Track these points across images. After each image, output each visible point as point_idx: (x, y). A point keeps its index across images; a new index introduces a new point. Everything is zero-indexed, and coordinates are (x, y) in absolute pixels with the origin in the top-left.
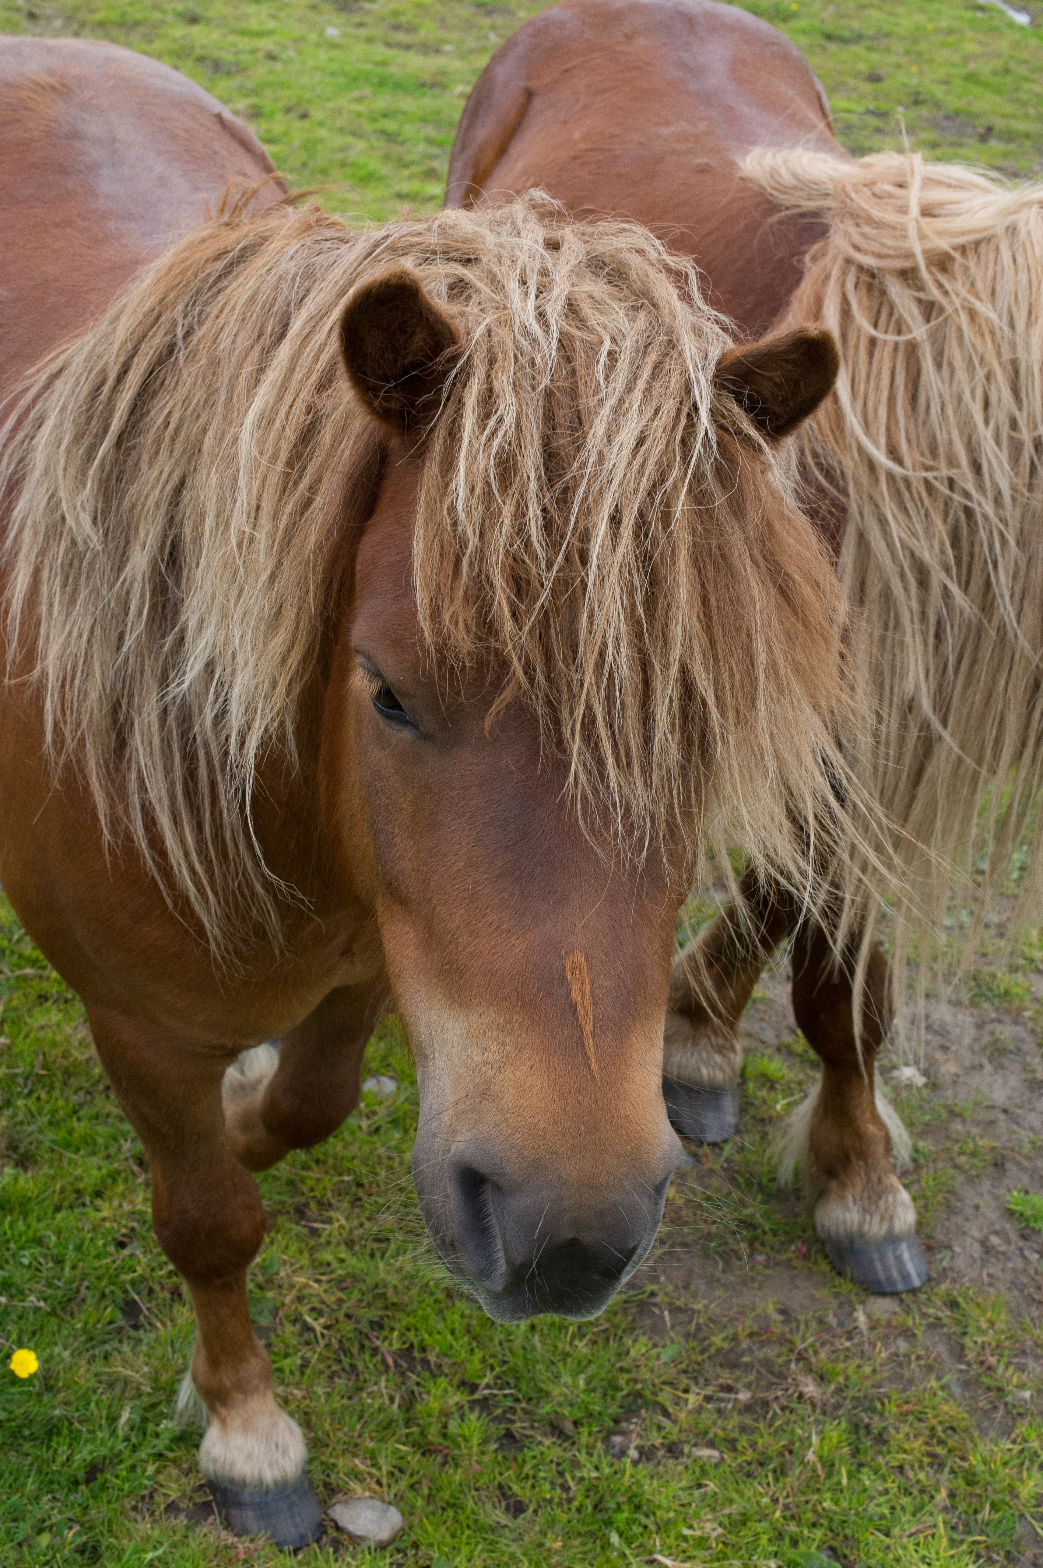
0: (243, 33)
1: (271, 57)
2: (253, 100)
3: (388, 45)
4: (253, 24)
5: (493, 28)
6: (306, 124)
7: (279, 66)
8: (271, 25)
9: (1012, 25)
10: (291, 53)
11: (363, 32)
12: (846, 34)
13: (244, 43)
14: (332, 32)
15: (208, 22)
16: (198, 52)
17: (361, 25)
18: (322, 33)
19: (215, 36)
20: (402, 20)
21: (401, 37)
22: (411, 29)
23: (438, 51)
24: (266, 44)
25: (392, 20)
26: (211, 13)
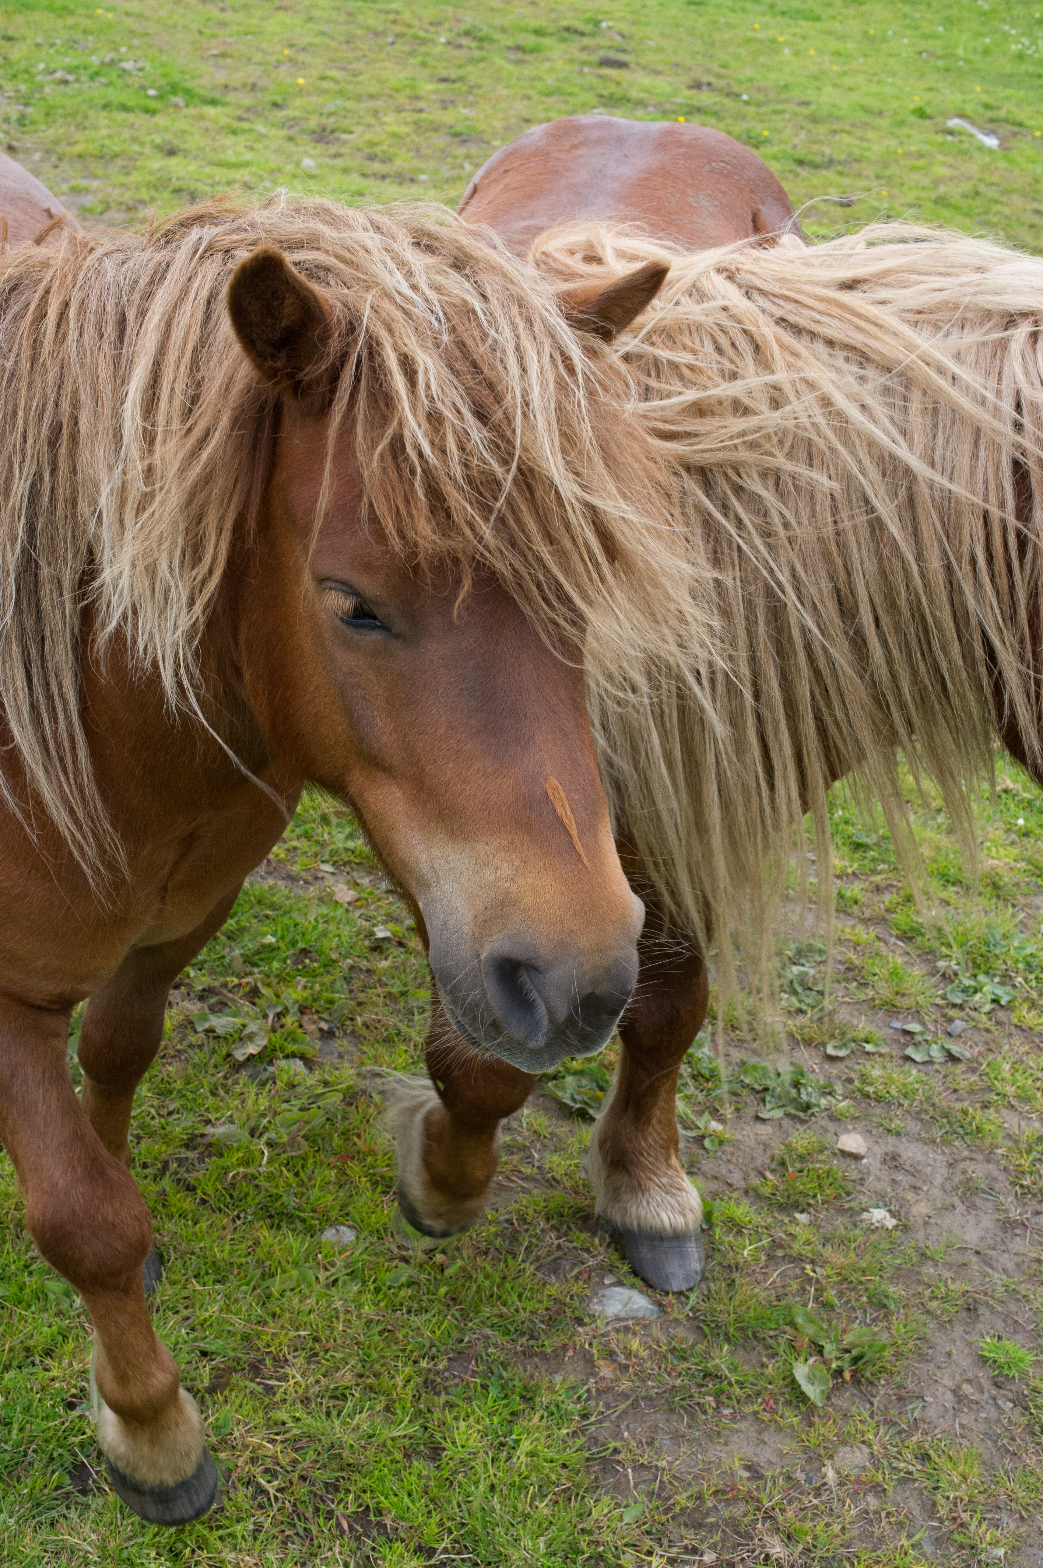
0: (220, 164)
3: (364, 175)
4: (230, 156)
5: (468, 157)
8: (248, 156)
9: (981, 148)
10: (267, 184)
11: (339, 162)
12: (818, 159)
13: (221, 174)
14: (308, 163)
15: (186, 153)
16: (175, 184)
17: (337, 156)
18: (298, 163)
19: (193, 168)
20: (377, 150)
21: (377, 167)
22: (387, 159)
23: (412, 180)
24: (243, 175)
25: (368, 150)
26: (189, 145)
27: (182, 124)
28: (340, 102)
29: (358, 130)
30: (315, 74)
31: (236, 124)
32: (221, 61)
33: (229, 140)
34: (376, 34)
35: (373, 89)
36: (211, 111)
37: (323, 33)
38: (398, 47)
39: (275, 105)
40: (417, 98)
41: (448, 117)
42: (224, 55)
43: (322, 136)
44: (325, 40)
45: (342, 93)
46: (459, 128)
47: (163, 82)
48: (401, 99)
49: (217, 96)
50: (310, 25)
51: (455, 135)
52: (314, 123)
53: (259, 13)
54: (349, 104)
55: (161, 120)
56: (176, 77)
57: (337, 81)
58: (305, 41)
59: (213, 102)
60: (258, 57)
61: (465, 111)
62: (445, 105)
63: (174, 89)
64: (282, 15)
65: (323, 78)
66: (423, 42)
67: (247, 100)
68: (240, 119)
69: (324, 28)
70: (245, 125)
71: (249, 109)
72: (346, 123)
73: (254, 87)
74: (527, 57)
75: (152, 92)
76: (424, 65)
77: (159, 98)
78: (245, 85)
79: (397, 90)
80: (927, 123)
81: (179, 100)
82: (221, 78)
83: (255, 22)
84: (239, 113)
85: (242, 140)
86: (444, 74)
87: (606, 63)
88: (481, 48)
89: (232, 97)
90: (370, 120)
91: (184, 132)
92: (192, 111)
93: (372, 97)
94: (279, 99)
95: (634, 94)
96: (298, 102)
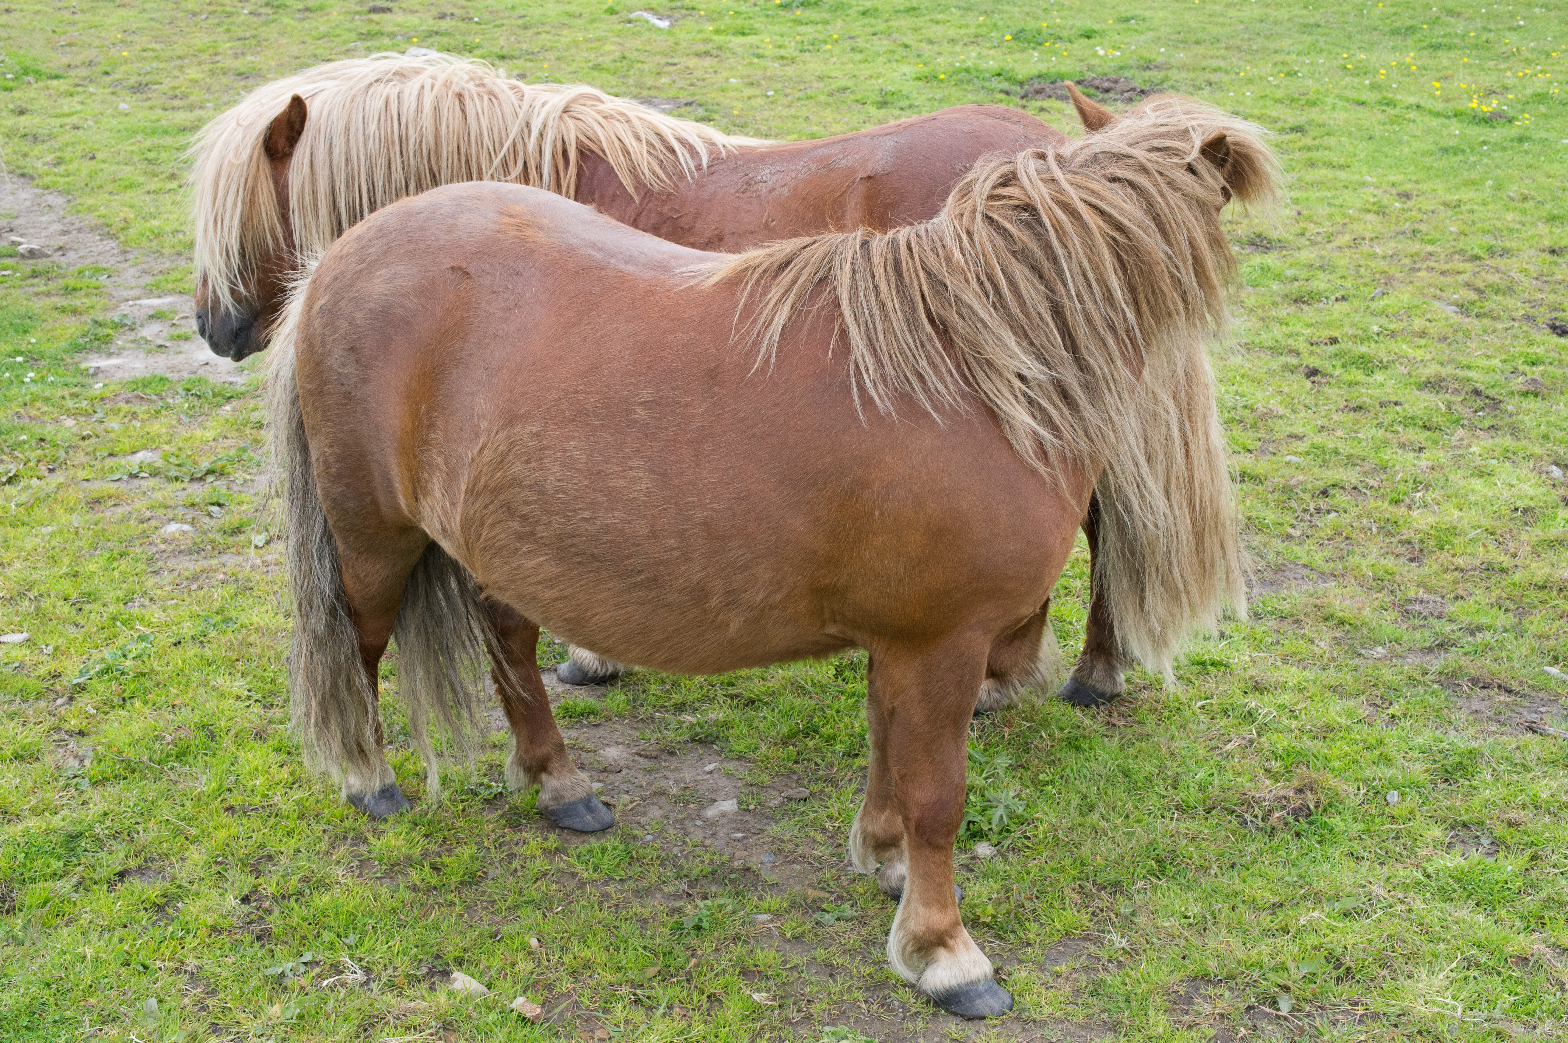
0: (57, 116)
1: (76, 128)
2: (58, 154)
3: (165, 109)
4: (66, 109)
6: (94, 162)
7: (80, 133)
8: (79, 107)
9: (652, 29)
10: (90, 123)
11: (149, 103)
12: (517, 53)
13: (57, 122)
14: (123, 106)
15: (33, 112)
16: (22, 131)
18: (116, 108)
19: (37, 120)
20: (177, 92)
21: (177, 103)
22: (185, 96)
24: (74, 120)
25: (170, 93)
26: (36, 106)
27: (32, 94)
28: (155, 65)
29: (166, 81)
30: (138, 47)
31: (72, 89)
32: (67, 49)
33: (67, 100)
34: (194, 14)
35: (181, 53)
36: (55, 83)
37: (152, 19)
38: (209, 21)
39: (107, 73)
40: (216, 54)
41: (239, 64)
42: (70, 45)
43: (138, 89)
44: (153, 24)
45: (157, 58)
46: (243, 70)
47: (18, 68)
48: (205, 57)
49: (61, 72)
50: (145, 15)
51: (240, 75)
52: (133, 81)
53: (103, 11)
54: (161, 65)
55: (16, 94)
56: (28, 63)
57: (154, 50)
58: (134, 27)
59: (57, 77)
60: (97, 42)
61: (252, 58)
62: (236, 56)
63: (26, 72)
64: (120, 11)
65: (144, 50)
66: (229, 15)
67: (84, 72)
68: (77, 85)
69: (153, 15)
70: (80, 89)
71: (85, 79)
72: (157, 78)
73: (90, 64)
74: (311, 15)
75: (9, 76)
76: (228, 31)
77: (16, 79)
78: (83, 63)
79: (200, 51)
80: (614, 17)
81: (30, 78)
82: (65, 60)
83: (97, 18)
84: (77, 81)
85: (77, 98)
86: (241, 34)
87: (375, 10)
88: (275, 13)
89: (73, 73)
90: (177, 73)
91: (32, 99)
92: (41, 84)
93: (180, 58)
94: (109, 69)
95: (389, 29)
96: (123, 69)
